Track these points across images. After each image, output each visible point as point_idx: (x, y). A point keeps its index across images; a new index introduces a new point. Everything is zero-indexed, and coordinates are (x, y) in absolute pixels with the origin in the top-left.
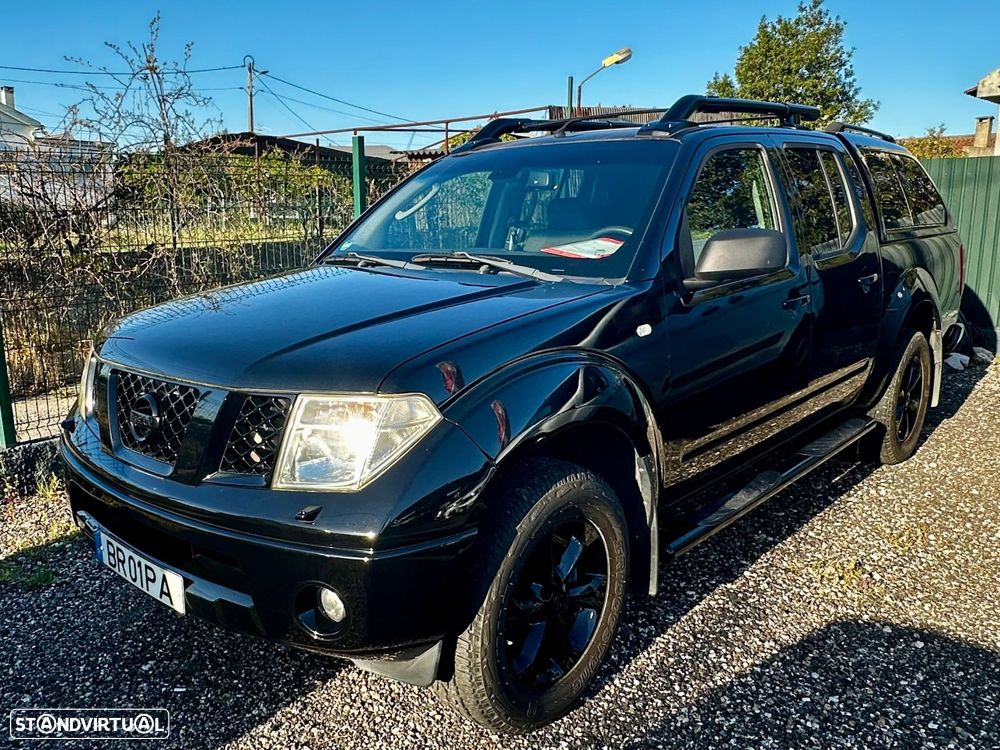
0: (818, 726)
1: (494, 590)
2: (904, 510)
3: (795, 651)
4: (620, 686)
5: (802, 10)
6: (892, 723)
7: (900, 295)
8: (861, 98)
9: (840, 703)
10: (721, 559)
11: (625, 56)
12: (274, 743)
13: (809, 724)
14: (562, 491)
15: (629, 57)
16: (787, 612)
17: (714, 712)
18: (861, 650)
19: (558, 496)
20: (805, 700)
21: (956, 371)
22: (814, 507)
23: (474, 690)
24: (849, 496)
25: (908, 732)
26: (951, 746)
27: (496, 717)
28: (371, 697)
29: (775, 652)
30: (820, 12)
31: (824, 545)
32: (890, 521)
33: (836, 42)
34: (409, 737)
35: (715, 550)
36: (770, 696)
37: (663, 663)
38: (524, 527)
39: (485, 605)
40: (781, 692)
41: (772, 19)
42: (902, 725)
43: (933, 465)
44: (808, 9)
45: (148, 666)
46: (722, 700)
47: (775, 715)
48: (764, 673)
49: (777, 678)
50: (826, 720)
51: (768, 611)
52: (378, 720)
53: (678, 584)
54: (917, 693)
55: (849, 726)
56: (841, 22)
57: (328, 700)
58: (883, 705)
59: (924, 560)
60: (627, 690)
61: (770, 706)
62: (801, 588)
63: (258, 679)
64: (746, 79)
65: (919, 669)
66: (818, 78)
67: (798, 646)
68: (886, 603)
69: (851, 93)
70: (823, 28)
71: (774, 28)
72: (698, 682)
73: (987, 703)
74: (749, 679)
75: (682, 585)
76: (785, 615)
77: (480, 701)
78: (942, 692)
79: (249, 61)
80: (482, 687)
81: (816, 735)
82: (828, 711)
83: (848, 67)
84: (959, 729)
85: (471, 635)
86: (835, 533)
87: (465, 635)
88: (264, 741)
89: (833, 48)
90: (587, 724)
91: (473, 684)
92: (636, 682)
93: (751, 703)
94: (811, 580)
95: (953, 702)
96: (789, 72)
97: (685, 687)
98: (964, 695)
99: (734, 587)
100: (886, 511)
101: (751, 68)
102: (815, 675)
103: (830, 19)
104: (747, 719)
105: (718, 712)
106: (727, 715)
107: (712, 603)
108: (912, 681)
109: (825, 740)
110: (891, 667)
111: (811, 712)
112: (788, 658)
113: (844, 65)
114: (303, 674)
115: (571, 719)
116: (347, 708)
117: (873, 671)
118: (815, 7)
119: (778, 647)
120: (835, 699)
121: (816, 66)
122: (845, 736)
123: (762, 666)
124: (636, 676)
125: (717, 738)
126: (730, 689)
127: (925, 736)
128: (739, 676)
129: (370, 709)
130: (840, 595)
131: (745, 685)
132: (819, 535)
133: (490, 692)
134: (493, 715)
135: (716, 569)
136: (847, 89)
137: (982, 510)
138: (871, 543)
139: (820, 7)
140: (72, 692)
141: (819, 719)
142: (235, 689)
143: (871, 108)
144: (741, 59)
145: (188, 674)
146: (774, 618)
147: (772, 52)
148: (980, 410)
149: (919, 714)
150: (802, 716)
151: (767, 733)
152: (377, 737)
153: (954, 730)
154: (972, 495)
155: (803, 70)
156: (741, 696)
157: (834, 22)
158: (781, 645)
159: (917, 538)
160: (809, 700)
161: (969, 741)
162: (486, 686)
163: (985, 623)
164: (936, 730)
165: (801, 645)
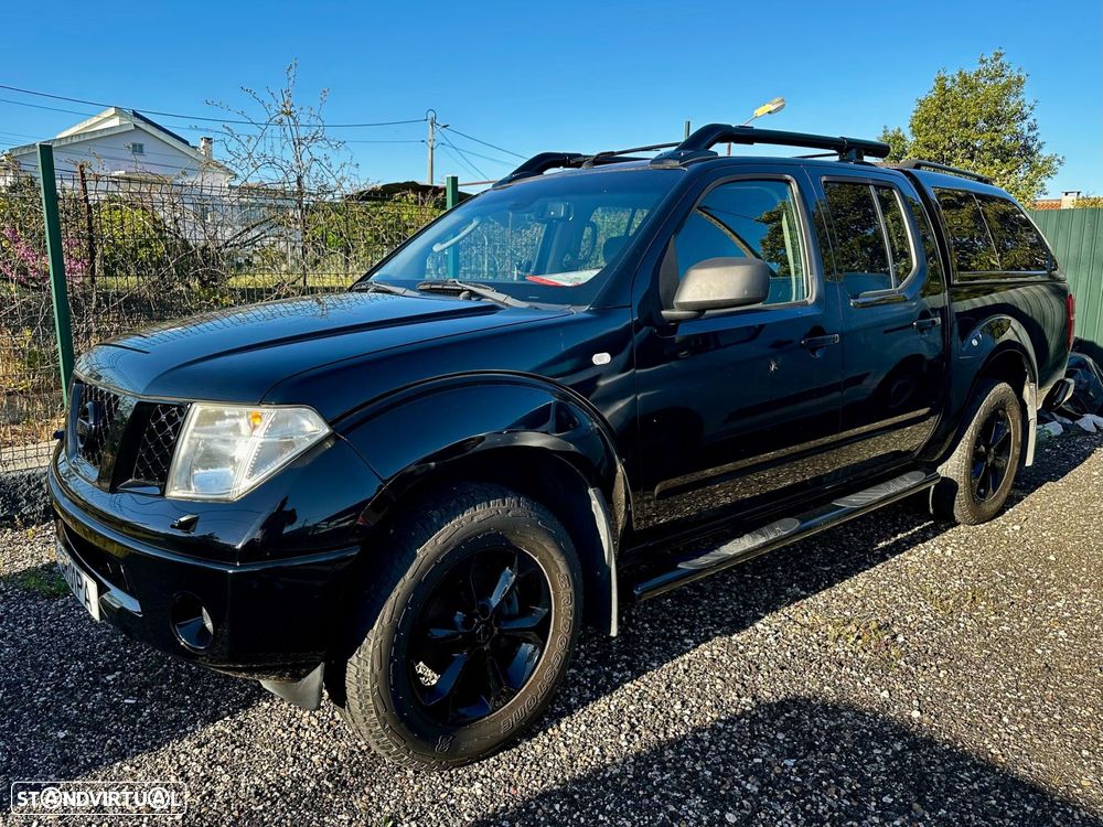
0: (756, 789)
1: (387, 613)
2: (965, 572)
3: (771, 709)
4: (564, 730)
5: (983, 62)
6: (843, 792)
7: (975, 342)
8: (1045, 153)
9: (794, 767)
10: (740, 609)
11: (779, 105)
12: (192, 760)
13: (748, 787)
14: (481, 517)
15: (783, 106)
16: (782, 669)
17: (651, 765)
18: (845, 714)
19: (475, 520)
20: (756, 760)
21: (1088, 433)
22: (867, 563)
23: (365, 718)
24: (910, 554)
25: (855, 804)
26: (897, 823)
27: (395, 749)
28: (309, 723)
29: (748, 708)
30: (1002, 65)
31: (859, 603)
32: (943, 582)
33: (1017, 95)
34: (325, 765)
35: (737, 600)
36: (720, 753)
37: (622, 710)
38: (426, 551)
39: (375, 628)
40: (735, 752)
41: (952, 72)
42: (853, 795)
43: (1017, 528)
44: (989, 62)
45: (113, 676)
46: (666, 753)
47: (716, 774)
48: (725, 729)
49: (737, 735)
50: (770, 783)
51: (762, 666)
52: (303, 745)
53: (679, 630)
54: (887, 764)
55: (793, 792)
56: (1023, 74)
57: (266, 722)
58: (841, 773)
59: (962, 625)
60: (570, 734)
61: (715, 764)
62: (810, 645)
63: (210, 697)
64: (919, 132)
65: (900, 739)
66: (996, 131)
67: (776, 705)
68: (898, 666)
69: (1034, 148)
70: (1004, 80)
71: (954, 81)
72: (648, 732)
73: (961, 780)
74: (706, 734)
75: (683, 632)
76: (779, 671)
77: (374, 730)
78: (917, 765)
79: (431, 115)
80: (374, 715)
81: (751, 798)
82: (776, 774)
83: (1030, 119)
84: (916, 806)
85: (359, 659)
86: (877, 592)
87: (354, 659)
88: (182, 756)
89: (1013, 102)
90: (512, 766)
91: (363, 712)
92: (583, 728)
93: (696, 760)
94: (826, 638)
95: (923, 776)
96: (967, 125)
97: (632, 737)
98: (940, 769)
99: (739, 639)
100: (945, 572)
101: (926, 121)
102: (780, 736)
103: (1012, 72)
104: (684, 776)
105: (655, 766)
106: (663, 769)
107: (707, 654)
108: (887, 751)
109: (759, 804)
110: (870, 733)
111: (756, 774)
112: (760, 716)
113: (1025, 118)
114: (255, 695)
115: (498, 760)
116: (280, 731)
117: (848, 737)
118: (997, 59)
119: (754, 704)
120: (790, 763)
121: (996, 119)
122: (782, 802)
123: (726, 722)
124: (585, 721)
125: (641, 792)
126: (680, 743)
127: (873, 809)
128: (697, 730)
129: (302, 735)
130: (850, 654)
131: (697, 740)
132: (858, 592)
133: (384, 722)
134: (391, 747)
135: (727, 620)
136: (1030, 143)
137: (1053, 576)
138: (912, 604)
139: (1002, 59)
140: (31, 696)
141: (761, 782)
142: (183, 704)
143: (1056, 163)
144: (917, 112)
145: (145, 688)
146: (766, 674)
147: (949, 105)
148: (1096, 473)
149: (877, 786)
150: (745, 778)
151: (698, 791)
152: (294, 762)
153: (910, 806)
154: (1047, 561)
155: (981, 124)
156: (688, 752)
157: (1016, 74)
158: (758, 703)
159: (966, 601)
160: (760, 761)
161: (922, 819)
162: (378, 714)
163: (999, 696)
164: (890, 805)
165: (781, 704)
